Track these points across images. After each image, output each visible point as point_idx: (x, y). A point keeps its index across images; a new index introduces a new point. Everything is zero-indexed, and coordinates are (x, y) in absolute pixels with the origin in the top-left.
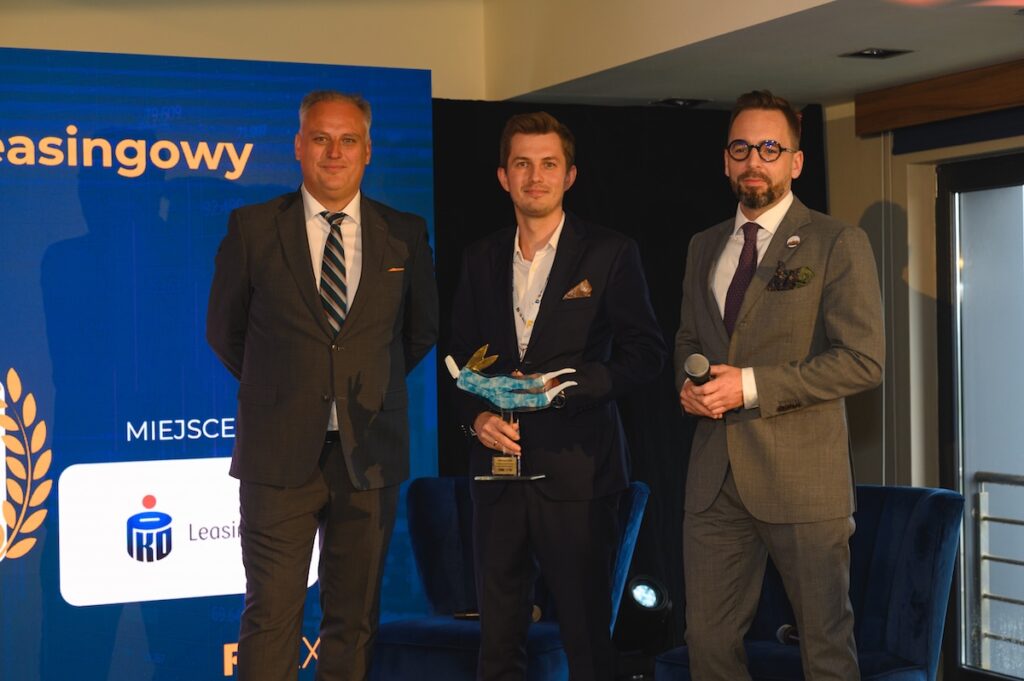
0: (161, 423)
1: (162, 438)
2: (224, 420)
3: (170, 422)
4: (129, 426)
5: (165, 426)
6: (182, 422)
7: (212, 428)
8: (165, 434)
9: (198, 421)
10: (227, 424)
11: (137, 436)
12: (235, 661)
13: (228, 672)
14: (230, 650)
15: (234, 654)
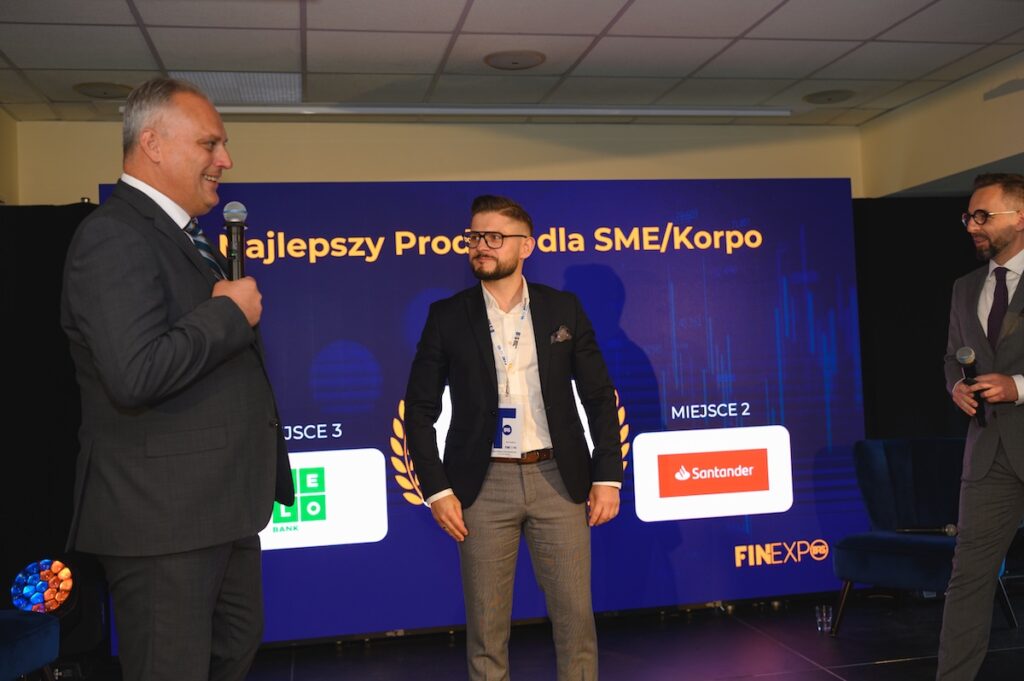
0: (693, 407)
1: (693, 416)
2: (730, 405)
3: (697, 406)
4: (674, 409)
5: (695, 409)
6: (704, 406)
7: (724, 410)
8: (695, 414)
9: (714, 406)
10: (732, 407)
11: (678, 415)
12: (743, 557)
13: (738, 564)
14: (739, 550)
15: (742, 553)
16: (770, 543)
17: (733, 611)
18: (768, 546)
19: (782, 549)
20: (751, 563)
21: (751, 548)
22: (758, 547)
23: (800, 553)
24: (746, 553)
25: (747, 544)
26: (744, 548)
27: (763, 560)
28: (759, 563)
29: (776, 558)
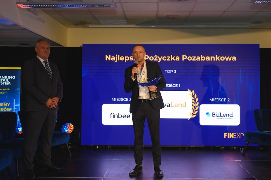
12: (226, 136)
13: (225, 137)
14: (225, 134)
15: (226, 135)
16: (233, 133)
17: (224, 148)
18: (233, 134)
19: (236, 134)
20: (228, 137)
21: (228, 134)
22: (230, 134)
23: (241, 136)
24: (227, 135)
25: (227, 133)
26: (226, 134)
27: (231, 137)
28: (230, 137)
29: (235, 137)
